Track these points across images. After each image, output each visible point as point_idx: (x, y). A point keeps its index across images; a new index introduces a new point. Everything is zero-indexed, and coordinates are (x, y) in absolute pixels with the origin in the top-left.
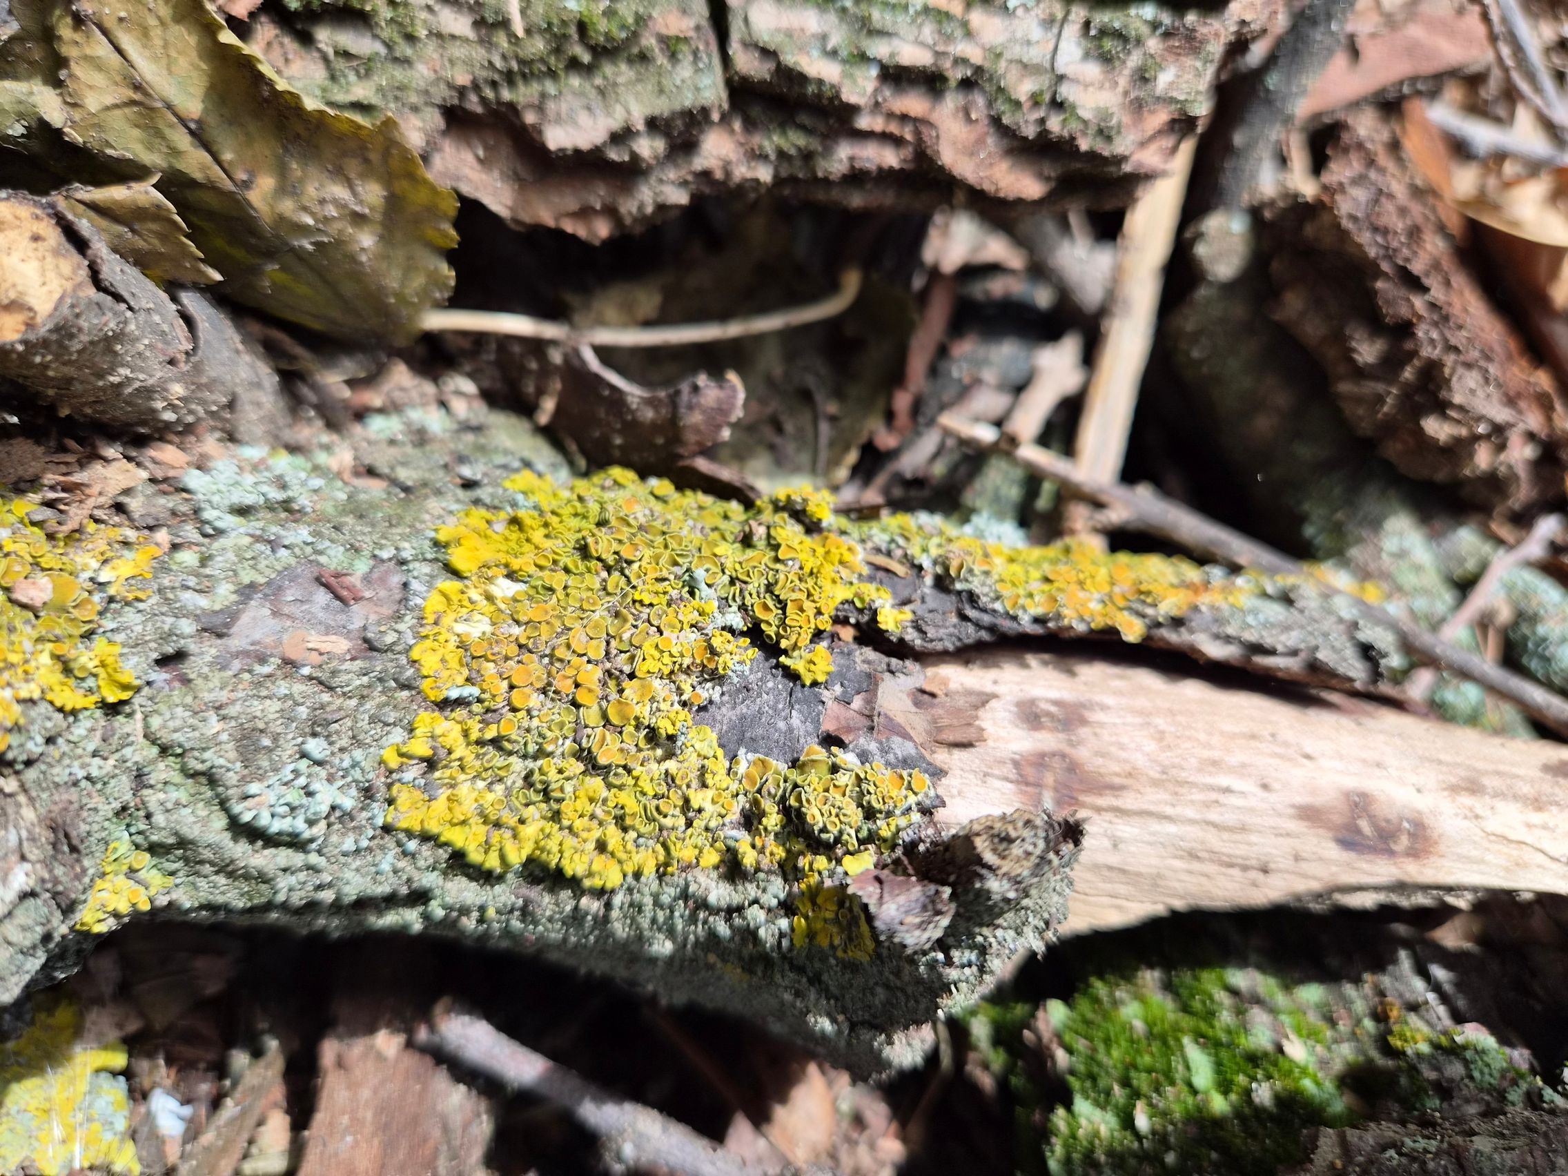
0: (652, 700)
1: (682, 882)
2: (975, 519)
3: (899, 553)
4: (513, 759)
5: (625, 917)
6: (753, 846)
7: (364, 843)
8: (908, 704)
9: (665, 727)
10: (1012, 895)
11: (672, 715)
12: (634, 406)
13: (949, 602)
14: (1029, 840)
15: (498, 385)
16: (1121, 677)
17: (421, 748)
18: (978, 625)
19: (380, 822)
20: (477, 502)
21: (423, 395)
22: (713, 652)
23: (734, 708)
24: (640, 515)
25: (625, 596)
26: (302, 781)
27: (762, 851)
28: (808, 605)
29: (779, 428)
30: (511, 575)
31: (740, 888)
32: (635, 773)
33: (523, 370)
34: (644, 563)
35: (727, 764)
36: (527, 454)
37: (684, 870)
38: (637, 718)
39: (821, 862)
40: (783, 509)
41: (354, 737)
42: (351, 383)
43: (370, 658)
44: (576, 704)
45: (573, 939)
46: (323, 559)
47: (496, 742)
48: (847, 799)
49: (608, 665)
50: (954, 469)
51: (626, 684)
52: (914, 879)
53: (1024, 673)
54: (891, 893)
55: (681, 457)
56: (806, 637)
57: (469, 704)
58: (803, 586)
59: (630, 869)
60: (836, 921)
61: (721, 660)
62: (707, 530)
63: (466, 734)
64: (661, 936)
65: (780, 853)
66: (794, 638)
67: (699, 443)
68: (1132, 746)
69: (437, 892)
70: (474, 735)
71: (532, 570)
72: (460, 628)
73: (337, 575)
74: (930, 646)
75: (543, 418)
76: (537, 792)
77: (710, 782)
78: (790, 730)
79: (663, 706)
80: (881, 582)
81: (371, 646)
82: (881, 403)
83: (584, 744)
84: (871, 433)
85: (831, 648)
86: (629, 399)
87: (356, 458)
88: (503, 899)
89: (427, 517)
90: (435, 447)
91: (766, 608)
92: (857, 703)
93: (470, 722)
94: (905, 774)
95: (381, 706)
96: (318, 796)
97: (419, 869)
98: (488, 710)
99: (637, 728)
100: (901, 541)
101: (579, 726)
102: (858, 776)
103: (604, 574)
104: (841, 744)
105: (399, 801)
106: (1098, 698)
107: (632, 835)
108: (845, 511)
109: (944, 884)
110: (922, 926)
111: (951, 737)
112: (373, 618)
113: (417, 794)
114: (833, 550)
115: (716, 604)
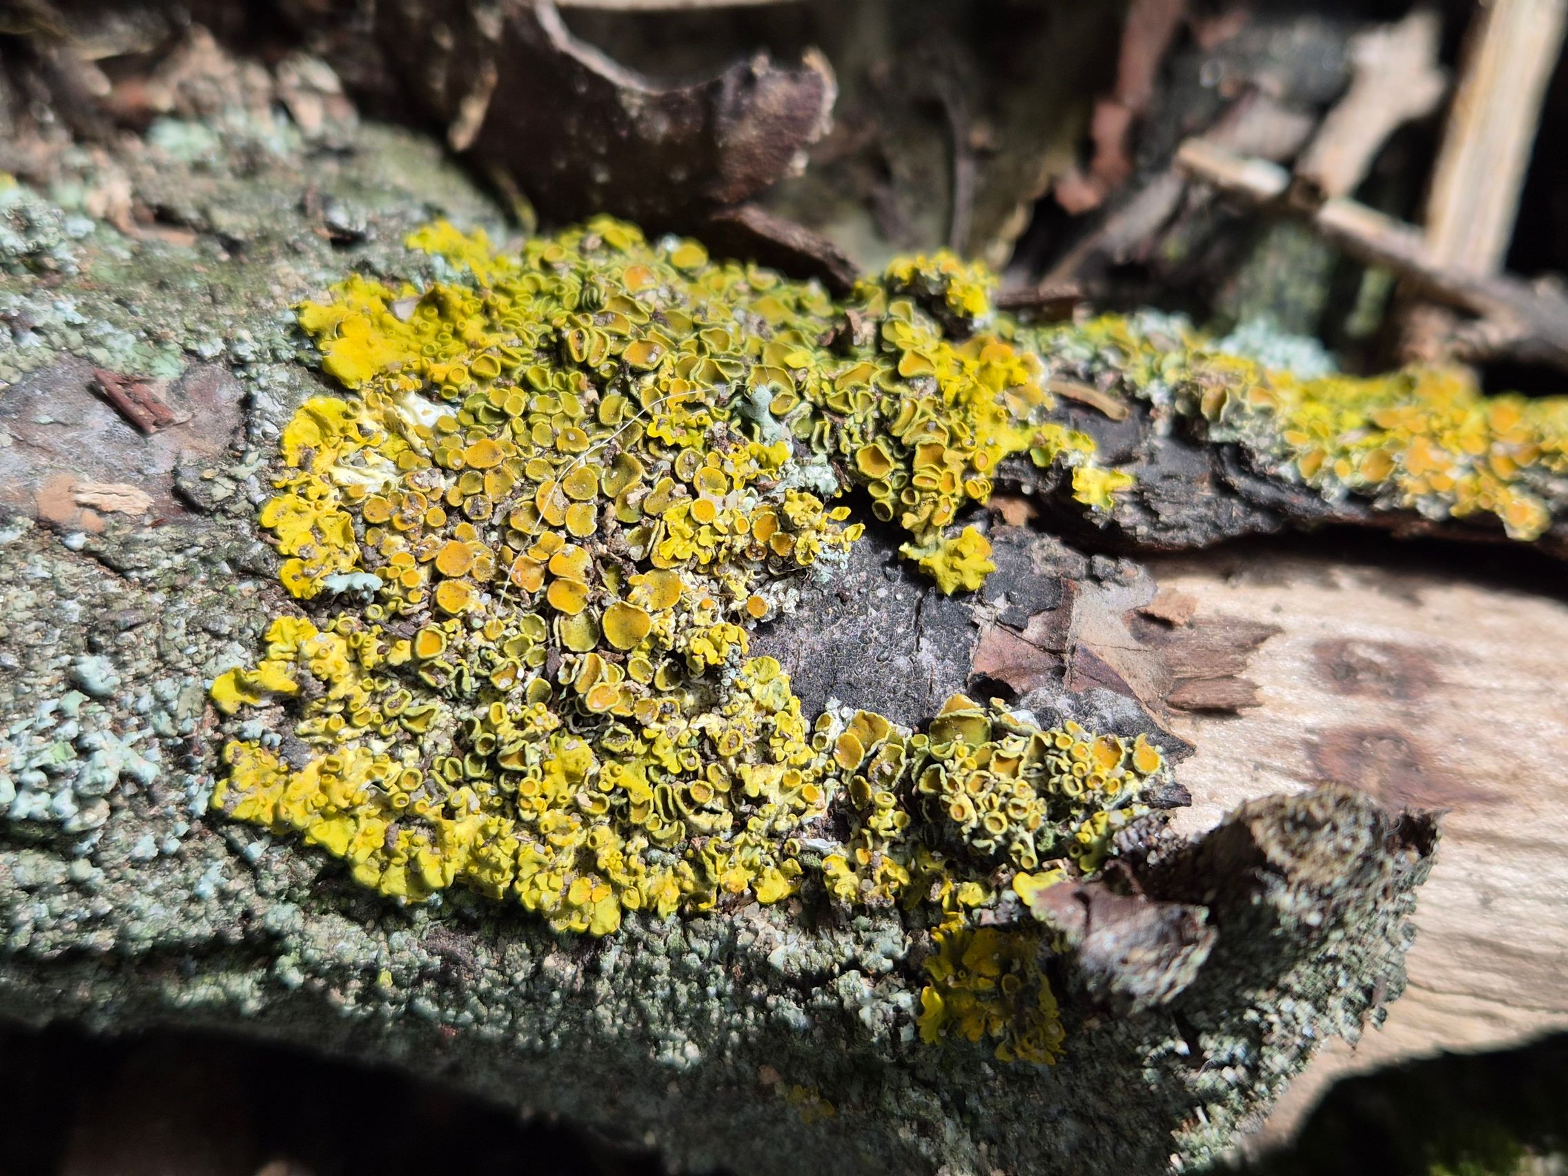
0: (680, 607)
1: (723, 930)
2: (1242, 333)
3: (1108, 378)
4: (436, 704)
5: (618, 996)
6: (852, 866)
7: (173, 845)
8: (1123, 634)
9: (703, 652)
10: (1314, 919)
11: (715, 633)
12: (634, 113)
13: (1199, 464)
14: (1343, 830)
15: (379, 78)
16: (1501, 612)
17: (278, 677)
18: (1251, 503)
19: (200, 807)
20: (365, 267)
21: (247, 89)
22: (789, 526)
23: (818, 630)
24: (651, 297)
25: (630, 431)
26: (71, 729)
27: (868, 873)
28: (950, 455)
29: (883, 172)
30: (431, 391)
31: (826, 942)
32: (647, 733)
33: (428, 49)
34: (663, 375)
35: (807, 725)
36: (435, 198)
37: (726, 907)
38: (653, 637)
39: (972, 893)
40: (906, 292)
41: (161, 657)
42: (111, 67)
43: (189, 524)
44: (547, 611)
45: (522, 1039)
46: (99, 354)
47: (410, 674)
48: (1019, 781)
49: (602, 549)
50: (1199, 249)
51: (634, 578)
52: (1142, 898)
53: (1328, 597)
54: (1105, 918)
55: (718, 205)
56: (946, 512)
57: (362, 603)
58: (942, 422)
59: (633, 903)
60: (997, 995)
61: (800, 542)
62: (769, 327)
63: (356, 657)
64: (680, 1034)
65: (900, 876)
66: (926, 510)
67: (751, 180)
68: (1519, 727)
69: (292, 941)
70: (371, 659)
71: (466, 382)
72: (343, 475)
73: (127, 382)
74: (1164, 537)
75: (462, 138)
76: (477, 760)
77: (778, 753)
78: (917, 671)
79: (698, 618)
80: (1077, 426)
81: (187, 502)
82: (1071, 127)
83: (562, 678)
84: (1053, 182)
85: (989, 534)
86: (625, 99)
87: (136, 194)
88: (406, 956)
89: (277, 290)
90: (274, 178)
91: (877, 457)
92: (1035, 629)
93: (363, 636)
94: (1122, 742)
95: (205, 605)
96: (98, 757)
97: (262, 894)
98: (396, 616)
99: (653, 655)
100: (1112, 359)
101: (552, 647)
102: (1039, 741)
103: (592, 394)
104: (1010, 697)
105: (237, 771)
106: (1458, 644)
107: (640, 842)
108: (1008, 308)
109: (1199, 903)
110: (1161, 964)
111: (1198, 696)
112: (189, 456)
113: (268, 759)
114: (996, 363)
115: (790, 448)
